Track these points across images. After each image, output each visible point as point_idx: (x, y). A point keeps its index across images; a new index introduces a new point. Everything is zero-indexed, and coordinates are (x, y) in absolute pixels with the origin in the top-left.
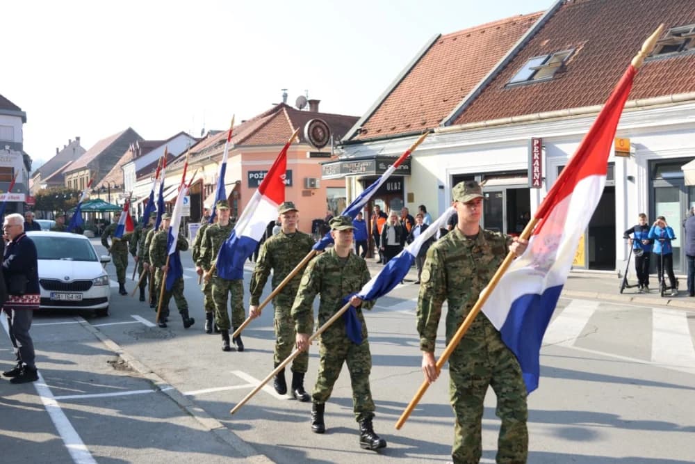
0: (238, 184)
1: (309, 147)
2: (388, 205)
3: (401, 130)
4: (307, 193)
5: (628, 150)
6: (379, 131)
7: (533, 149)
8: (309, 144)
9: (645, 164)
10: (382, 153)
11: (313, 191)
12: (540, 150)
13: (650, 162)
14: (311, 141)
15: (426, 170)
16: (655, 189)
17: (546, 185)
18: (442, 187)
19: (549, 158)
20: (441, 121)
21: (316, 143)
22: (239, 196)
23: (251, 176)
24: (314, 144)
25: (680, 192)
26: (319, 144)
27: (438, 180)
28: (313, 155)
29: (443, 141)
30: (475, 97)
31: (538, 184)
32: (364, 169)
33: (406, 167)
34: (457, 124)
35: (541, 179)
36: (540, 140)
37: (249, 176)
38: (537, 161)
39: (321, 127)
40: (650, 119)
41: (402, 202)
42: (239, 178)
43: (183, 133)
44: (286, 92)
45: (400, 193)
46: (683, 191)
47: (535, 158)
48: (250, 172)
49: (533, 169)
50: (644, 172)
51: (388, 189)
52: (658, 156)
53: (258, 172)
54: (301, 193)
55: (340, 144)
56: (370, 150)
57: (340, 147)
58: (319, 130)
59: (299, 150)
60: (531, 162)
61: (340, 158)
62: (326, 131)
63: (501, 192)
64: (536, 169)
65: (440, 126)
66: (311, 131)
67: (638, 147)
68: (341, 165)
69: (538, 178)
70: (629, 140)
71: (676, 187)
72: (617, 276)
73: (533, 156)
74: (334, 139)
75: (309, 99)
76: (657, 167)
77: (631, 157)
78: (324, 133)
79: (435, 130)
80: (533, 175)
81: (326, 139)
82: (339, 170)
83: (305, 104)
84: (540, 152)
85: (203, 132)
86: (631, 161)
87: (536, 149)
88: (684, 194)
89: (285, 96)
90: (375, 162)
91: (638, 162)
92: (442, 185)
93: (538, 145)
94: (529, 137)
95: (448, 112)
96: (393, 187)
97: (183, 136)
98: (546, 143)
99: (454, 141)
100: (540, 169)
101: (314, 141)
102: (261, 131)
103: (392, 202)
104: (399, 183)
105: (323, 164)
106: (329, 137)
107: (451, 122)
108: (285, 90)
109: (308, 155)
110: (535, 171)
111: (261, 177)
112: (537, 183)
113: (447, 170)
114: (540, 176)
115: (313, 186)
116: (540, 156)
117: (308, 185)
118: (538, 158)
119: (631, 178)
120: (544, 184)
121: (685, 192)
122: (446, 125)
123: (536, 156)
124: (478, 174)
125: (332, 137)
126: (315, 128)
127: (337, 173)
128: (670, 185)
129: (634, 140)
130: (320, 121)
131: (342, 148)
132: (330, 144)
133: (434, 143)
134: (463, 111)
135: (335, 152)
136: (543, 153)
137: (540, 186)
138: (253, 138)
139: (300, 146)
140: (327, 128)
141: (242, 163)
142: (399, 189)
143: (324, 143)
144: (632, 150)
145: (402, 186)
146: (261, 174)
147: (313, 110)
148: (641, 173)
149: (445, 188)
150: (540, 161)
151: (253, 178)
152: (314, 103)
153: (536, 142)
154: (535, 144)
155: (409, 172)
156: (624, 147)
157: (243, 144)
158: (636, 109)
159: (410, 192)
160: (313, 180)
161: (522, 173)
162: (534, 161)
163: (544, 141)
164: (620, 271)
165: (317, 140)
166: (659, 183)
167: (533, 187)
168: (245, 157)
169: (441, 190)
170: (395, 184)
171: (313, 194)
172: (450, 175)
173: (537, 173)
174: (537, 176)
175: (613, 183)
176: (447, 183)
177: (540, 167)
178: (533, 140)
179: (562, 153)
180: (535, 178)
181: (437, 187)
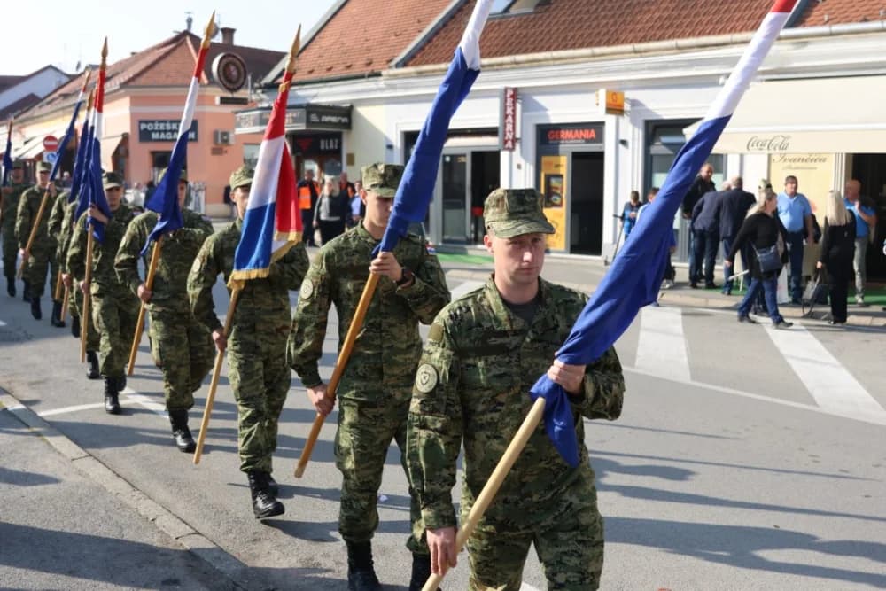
0: (125, 137)
1: (219, 90)
2: (322, 168)
3: (339, 71)
4: (217, 151)
5: (622, 106)
6: (311, 72)
7: (506, 101)
8: (219, 86)
9: (642, 124)
10: (313, 101)
11: (225, 148)
12: (514, 103)
13: (647, 123)
14: (222, 82)
15: (371, 124)
16: (652, 156)
17: (521, 146)
18: (390, 147)
19: (526, 114)
20: (391, 61)
21: (228, 85)
22: (127, 154)
23: (143, 126)
24: (225, 85)
26: (231, 86)
27: (386, 139)
28: (224, 101)
29: (393, 87)
30: (436, 32)
31: (511, 146)
32: (291, 121)
33: (344, 120)
34: (412, 65)
35: (514, 140)
36: (515, 90)
37: (140, 126)
38: (510, 117)
39: (234, 64)
40: (649, 69)
41: (339, 165)
42: (127, 128)
43: (50, 67)
44: (191, 16)
45: (337, 153)
47: (508, 113)
48: (141, 122)
49: (505, 126)
50: (639, 135)
51: (322, 147)
52: (658, 115)
53: (153, 122)
54: (208, 151)
55: (260, 88)
56: (299, 97)
57: (259, 91)
58: (232, 68)
59: (207, 93)
60: (502, 117)
61: (260, 106)
62: (242, 70)
63: (464, 155)
64: (509, 127)
65: (390, 67)
66: (221, 69)
67: (634, 103)
68: (261, 115)
69: (511, 137)
70: (623, 95)
72: (603, 263)
73: (505, 110)
74: (254, 80)
75: (221, 26)
76: (656, 129)
77: (625, 115)
78: (239, 72)
79: (384, 72)
80: (505, 135)
81: (242, 80)
82: (258, 121)
83: (216, 32)
84: (514, 106)
85: (78, 66)
86: (625, 121)
87: (510, 101)
89: (190, 21)
90: (305, 113)
91: (634, 122)
92: (390, 143)
93: (512, 96)
94: (501, 86)
95: (401, 50)
96: (329, 145)
97: (51, 71)
98: (523, 95)
99: (406, 88)
100: (514, 127)
101: (225, 82)
102: (157, 68)
103: (327, 165)
104: (337, 141)
105: (237, 113)
106: (245, 78)
107: (404, 63)
108: (189, 13)
109: (217, 100)
110: (507, 130)
111: (156, 128)
112: (509, 144)
113: (397, 124)
114: (514, 136)
115: (226, 142)
116: (514, 111)
117: (220, 141)
118: (512, 113)
119: (624, 142)
120: (518, 147)
122: (397, 66)
123: (509, 111)
125: (249, 78)
126: (227, 65)
127: (254, 124)
128: (670, 152)
129: (629, 95)
130: (234, 57)
131: (263, 92)
132: (247, 86)
133: (381, 90)
134: (420, 49)
135: (254, 97)
136: (519, 106)
137: (513, 149)
138: (145, 75)
139: (209, 89)
140: (243, 66)
141: (131, 109)
142: (336, 147)
143: (238, 85)
144: (627, 107)
145: (340, 144)
146: (157, 125)
147: (227, 42)
148: (636, 136)
149: (395, 148)
150: (514, 117)
151: (146, 130)
152: (228, 33)
153: (510, 93)
154: (508, 95)
155: (348, 126)
156: (618, 102)
157: (132, 84)
158: (633, 55)
159: (350, 152)
160: (225, 134)
161: (491, 132)
162: (506, 116)
163: (520, 91)
164: (607, 257)
165: (230, 81)
166: (657, 149)
167: (505, 149)
168: (135, 101)
169: (389, 151)
170: (331, 141)
171: (226, 152)
172: (401, 132)
173: (510, 132)
174: (509, 136)
175: (601, 147)
176: (398, 142)
177: (514, 124)
178: (506, 90)
179: (541, 108)
180: (506, 138)
181: (384, 147)
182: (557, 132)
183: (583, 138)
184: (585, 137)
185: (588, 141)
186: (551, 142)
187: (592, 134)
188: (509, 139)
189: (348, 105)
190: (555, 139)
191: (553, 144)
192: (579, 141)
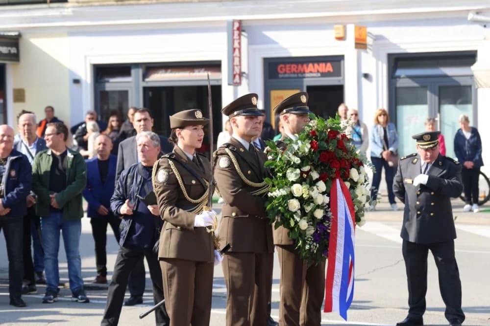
5: (365, 40)
7: (233, 34)
9: (385, 59)
12: (240, 35)
13: (390, 56)
15: (47, 55)
16: (396, 88)
17: (249, 81)
18: (77, 81)
19: (251, 47)
25: (429, 93)
27: (71, 72)
31: (238, 81)
33: (13, 50)
35: (241, 74)
36: (240, 22)
38: (237, 51)
46: (431, 91)
47: (235, 46)
49: (234, 60)
50: (384, 68)
52: (401, 49)
60: (231, 50)
64: (237, 60)
67: (377, 38)
69: (238, 72)
70: (366, 29)
71: (424, 87)
73: (233, 43)
76: (397, 63)
77: (368, 50)
84: (240, 39)
86: (367, 55)
87: (236, 33)
88: (433, 96)
91: (377, 56)
92: (76, 78)
93: (238, 29)
94: (231, 18)
98: (246, 27)
100: (240, 61)
110: (235, 64)
113: (86, 57)
114: (240, 69)
116: (240, 43)
118: (238, 46)
119: (366, 76)
120: (244, 81)
121: (435, 94)
123: (236, 44)
124: (137, 65)
128: (415, 85)
129: (371, 30)
133: (65, 18)
136: (244, 40)
137: (239, 84)
144: (369, 41)
145: (3, 79)
148: (379, 70)
149: (84, 82)
150: (240, 49)
153: (237, 25)
154: (235, 28)
155: (16, 57)
156: (363, 37)
159: (18, 87)
161: (215, 66)
162: (234, 50)
163: (244, 24)
166: (402, 82)
169: (75, 85)
172: (91, 64)
173: (237, 66)
174: (237, 70)
175: (339, 81)
176: (87, 77)
177: (240, 57)
178: (234, 21)
179: (270, 41)
180: (235, 73)
181: (67, 82)
182: (288, 66)
183: (318, 72)
184: (321, 70)
185: (324, 75)
186: (280, 76)
187: (329, 67)
188: (237, 74)
189: (16, 33)
190: (285, 73)
191: (283, 78)
192: (314, 75)
